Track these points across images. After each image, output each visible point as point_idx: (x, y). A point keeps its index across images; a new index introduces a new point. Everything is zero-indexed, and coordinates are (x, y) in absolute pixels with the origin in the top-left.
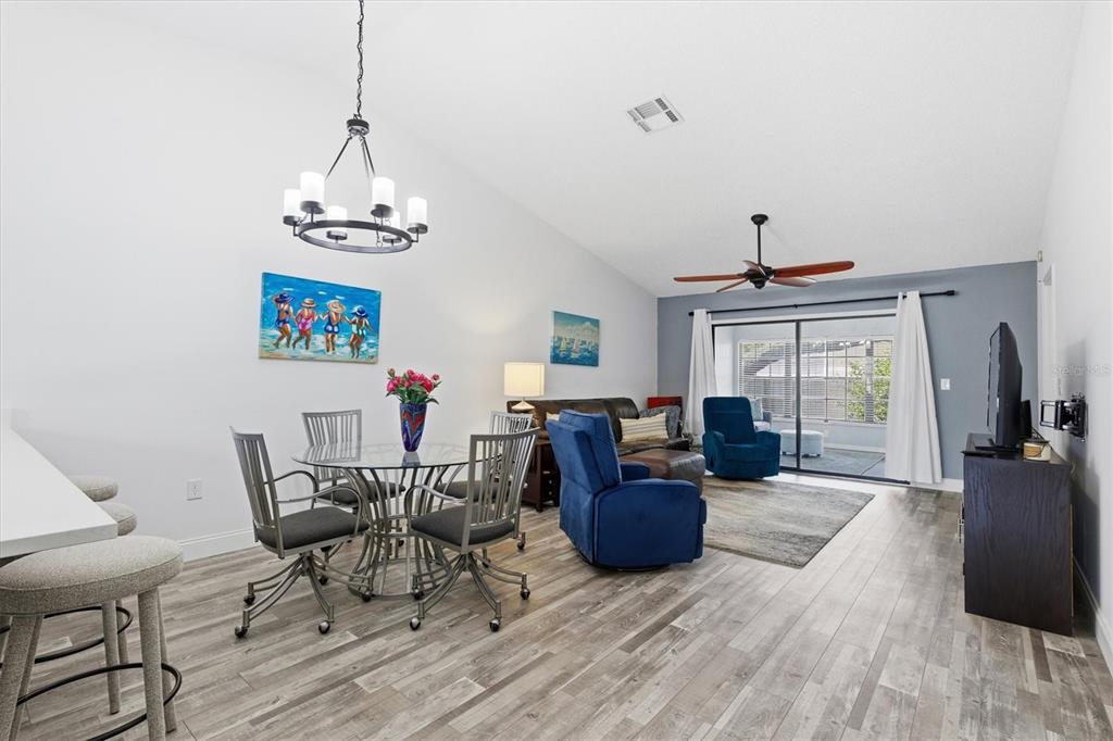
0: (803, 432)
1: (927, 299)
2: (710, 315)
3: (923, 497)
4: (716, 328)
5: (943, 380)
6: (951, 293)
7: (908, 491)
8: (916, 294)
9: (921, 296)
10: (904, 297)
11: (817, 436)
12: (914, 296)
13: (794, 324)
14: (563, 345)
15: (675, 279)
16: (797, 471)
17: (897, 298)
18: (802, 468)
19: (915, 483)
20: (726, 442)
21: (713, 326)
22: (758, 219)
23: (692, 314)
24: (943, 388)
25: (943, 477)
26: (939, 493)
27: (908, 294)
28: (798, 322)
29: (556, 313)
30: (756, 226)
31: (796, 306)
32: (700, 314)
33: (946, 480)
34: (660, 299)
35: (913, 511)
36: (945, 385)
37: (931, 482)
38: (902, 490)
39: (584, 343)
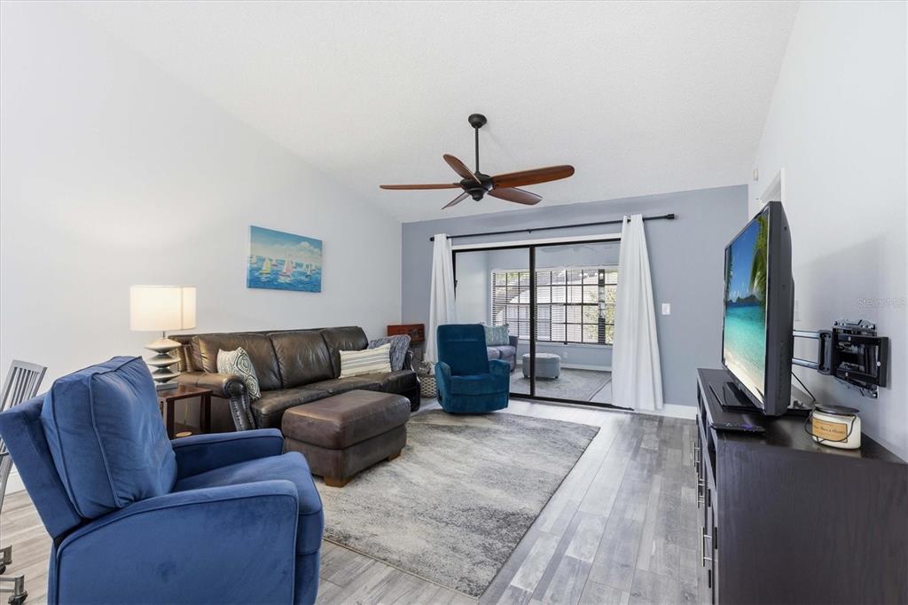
0: (538, 355)
1: (650, 223)
2: (450, 240)
3: (646, 424)
4: (457, 254)
5: (664, 305)
6: (671, 217)
7: (632, 419)
8: (640, 217)
9: (644, 220)
10: (629, 221)
11: (554, 359)
12: (637, 219)
13: (528, 249)
14: (267, 267)
15: (381, 187)
16: (531, 397)
17: (621, 222)
18: (536, 395)
19: (639, 410)
20: (452, 375)
21: (454, 252)
22: (475, 120)
23: (432, 239)
24: (664, 313)
25: (664, 402)
26: (661, 419)
27: (632, 218)
28: (532, 247)
29: (252, 227)
30: (474, 129)
31: (530, 231)
32: (440, 239)
33: (667, 405)
34: (404, 225)
35: (637, 450)
36: (666, 309)
37: (653, 409)
38: (626, 418)
39: (299, 265)
